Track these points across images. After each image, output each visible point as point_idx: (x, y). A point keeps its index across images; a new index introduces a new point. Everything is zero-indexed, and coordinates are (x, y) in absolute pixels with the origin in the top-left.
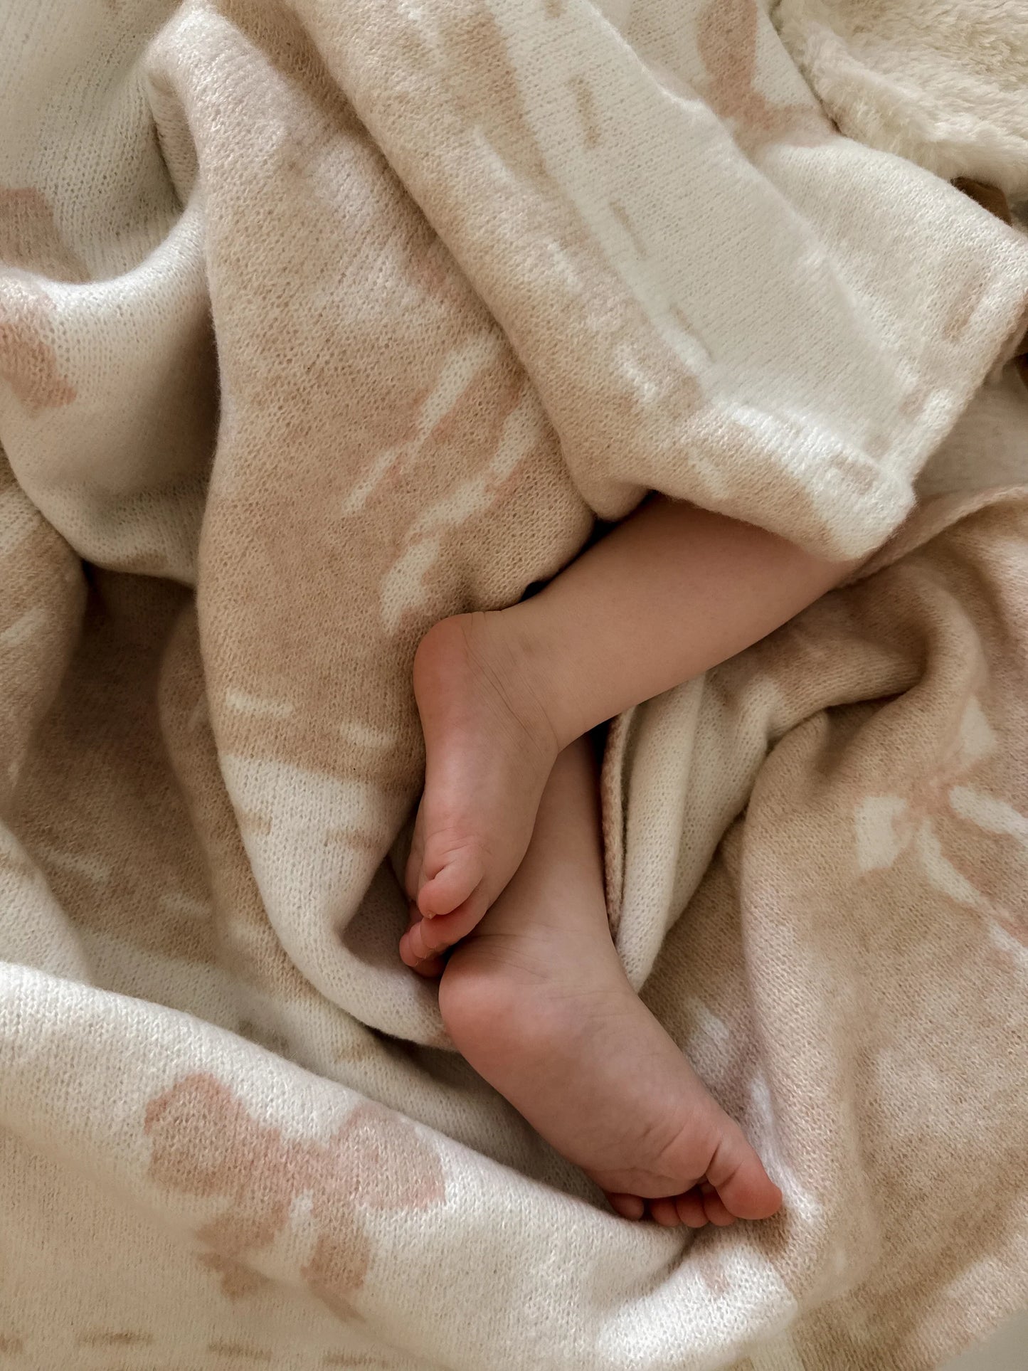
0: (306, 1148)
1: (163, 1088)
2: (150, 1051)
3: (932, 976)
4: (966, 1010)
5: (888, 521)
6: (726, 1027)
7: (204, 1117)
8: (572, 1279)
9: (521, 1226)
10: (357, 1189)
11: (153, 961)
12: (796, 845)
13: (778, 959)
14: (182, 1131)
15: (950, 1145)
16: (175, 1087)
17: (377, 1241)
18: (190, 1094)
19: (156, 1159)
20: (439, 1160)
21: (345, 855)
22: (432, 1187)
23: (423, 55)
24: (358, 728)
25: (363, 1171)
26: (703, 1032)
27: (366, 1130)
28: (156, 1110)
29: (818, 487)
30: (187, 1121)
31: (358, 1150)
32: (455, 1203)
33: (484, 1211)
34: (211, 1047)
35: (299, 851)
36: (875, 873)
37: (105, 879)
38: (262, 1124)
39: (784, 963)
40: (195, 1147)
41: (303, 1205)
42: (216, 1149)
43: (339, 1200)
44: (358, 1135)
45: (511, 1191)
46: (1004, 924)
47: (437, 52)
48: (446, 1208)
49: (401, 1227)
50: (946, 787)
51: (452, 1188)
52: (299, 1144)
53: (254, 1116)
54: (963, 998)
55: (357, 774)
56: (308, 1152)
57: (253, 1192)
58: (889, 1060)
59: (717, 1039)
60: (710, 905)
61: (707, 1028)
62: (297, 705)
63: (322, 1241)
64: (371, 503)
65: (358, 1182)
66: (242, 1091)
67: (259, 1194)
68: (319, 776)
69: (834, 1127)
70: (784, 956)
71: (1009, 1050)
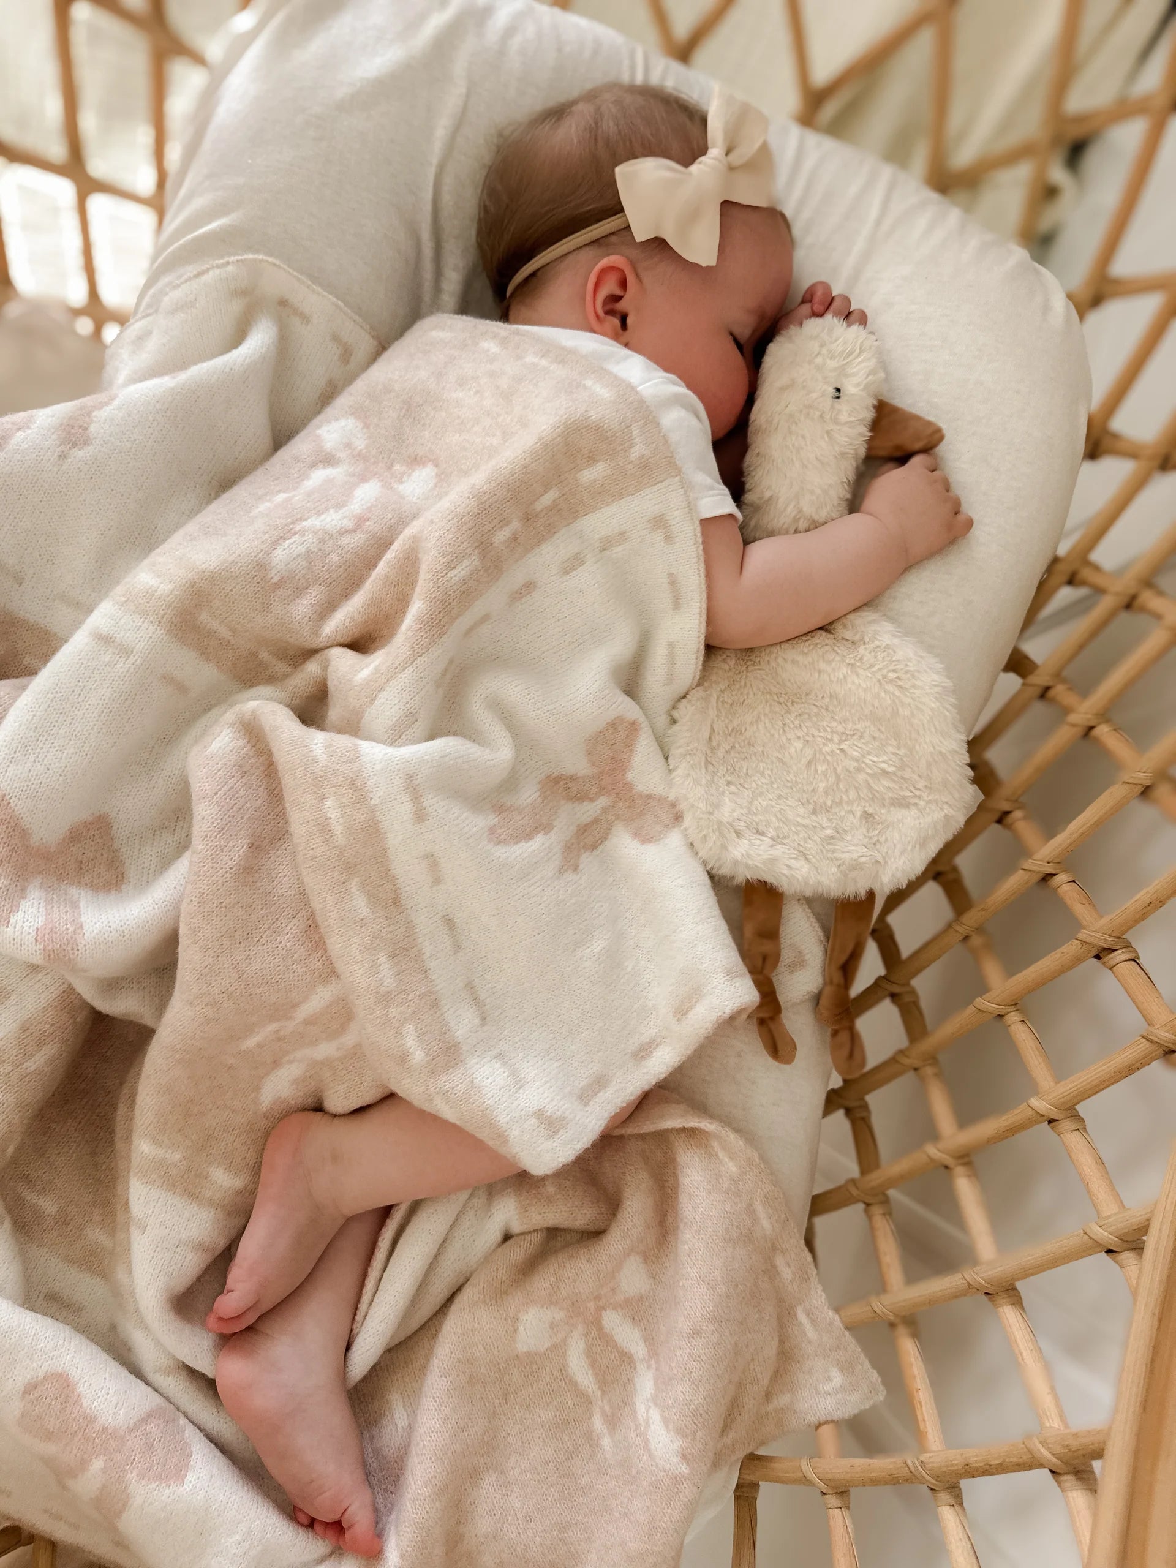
0: (110, 1431)
1: (37, 1377)
2: (36, 1353)
3: (542, 1434)
4: (555, 1463)
5: (560, 1160)
6: (408, 1419)
7: (57, 1398)
8: (245, 1553)
9: (224, 1512)
10: (132, 1463)
11: (69, 1270)
12: (476, 1325)
13: (434, 1398)
14: (41, 1404)
15: (512, 1546)
16: (45, 1377)
17: (134, 1497)
18: (52, 1383)
19: (23, 1416)
20: (191, 1456)
21: (188, 1255)
22: (178, 1473)
23: (332, 836)
24: (222, 1172)
25: (139, 1453)
26: (392, 1418)
27: (153, 1427)
28: (31, 1388)
29: (514, 1133)
30: (46, 1398)
31: (141, 1439)
32: (189, 1486)
33: (205, 1497)
34: (73, 1356)
35: (158, 1249)
36: (528, 1354)
37: (53, 1213)
38: (88, 1411)
39: (436, 1402)
40: (46, 1414)
41: (97, 1464)
42: (58, 1419)
43: (119, 1467)
44: (145, 1429)
45: (227, 1489)
46: (604, 1413)
47: (340, 836)
48: (182, 1489)
49: (151, 1493)
50: (600, 1309)
51: (191, 1478)
52: (107, 1428)
53: (85, 1405)
54: (557, 1454)
55: (211, 1202)
56: (111, 1434)
57: (72, 1449)
58: (494, 1479)
59: (399, 1426)
60: (434, 1332)
61: (396, 1416)
62: (185, 1154)
63: (104, 1486)
64: (259, 1046)
65: (134, 1459)
66: (81, 1389)
67: (75, 1452)
68: (186, 1202)
69: (426, 1516)
70: (437, 1397)
71: (575, 1498)
